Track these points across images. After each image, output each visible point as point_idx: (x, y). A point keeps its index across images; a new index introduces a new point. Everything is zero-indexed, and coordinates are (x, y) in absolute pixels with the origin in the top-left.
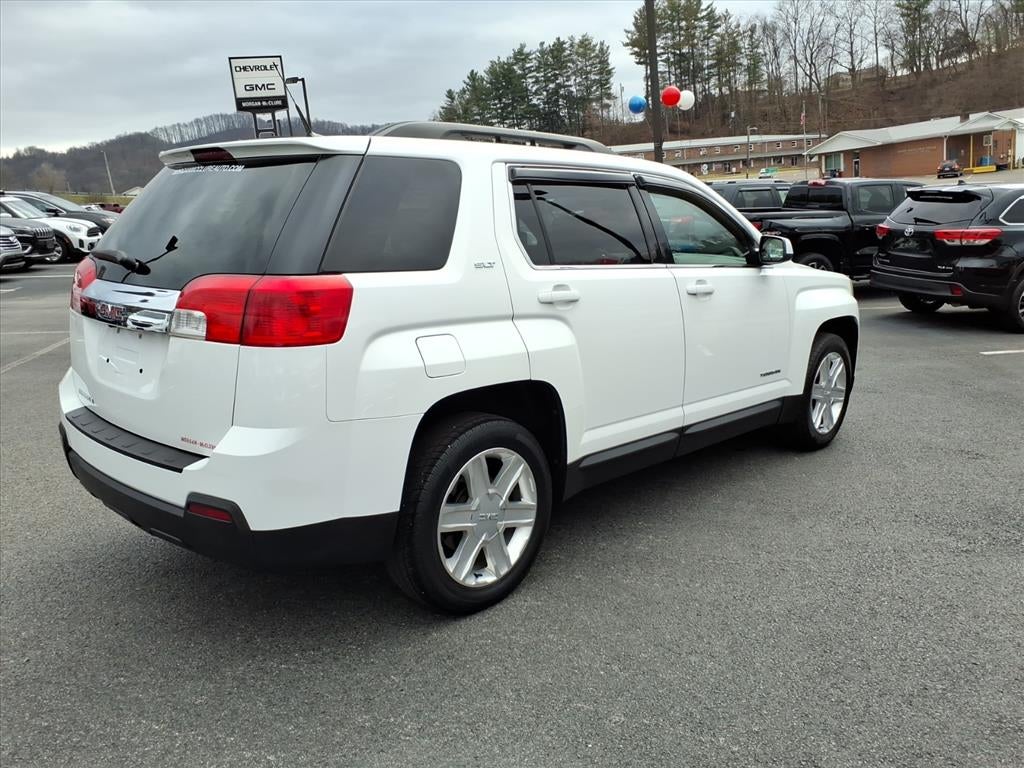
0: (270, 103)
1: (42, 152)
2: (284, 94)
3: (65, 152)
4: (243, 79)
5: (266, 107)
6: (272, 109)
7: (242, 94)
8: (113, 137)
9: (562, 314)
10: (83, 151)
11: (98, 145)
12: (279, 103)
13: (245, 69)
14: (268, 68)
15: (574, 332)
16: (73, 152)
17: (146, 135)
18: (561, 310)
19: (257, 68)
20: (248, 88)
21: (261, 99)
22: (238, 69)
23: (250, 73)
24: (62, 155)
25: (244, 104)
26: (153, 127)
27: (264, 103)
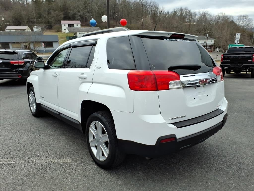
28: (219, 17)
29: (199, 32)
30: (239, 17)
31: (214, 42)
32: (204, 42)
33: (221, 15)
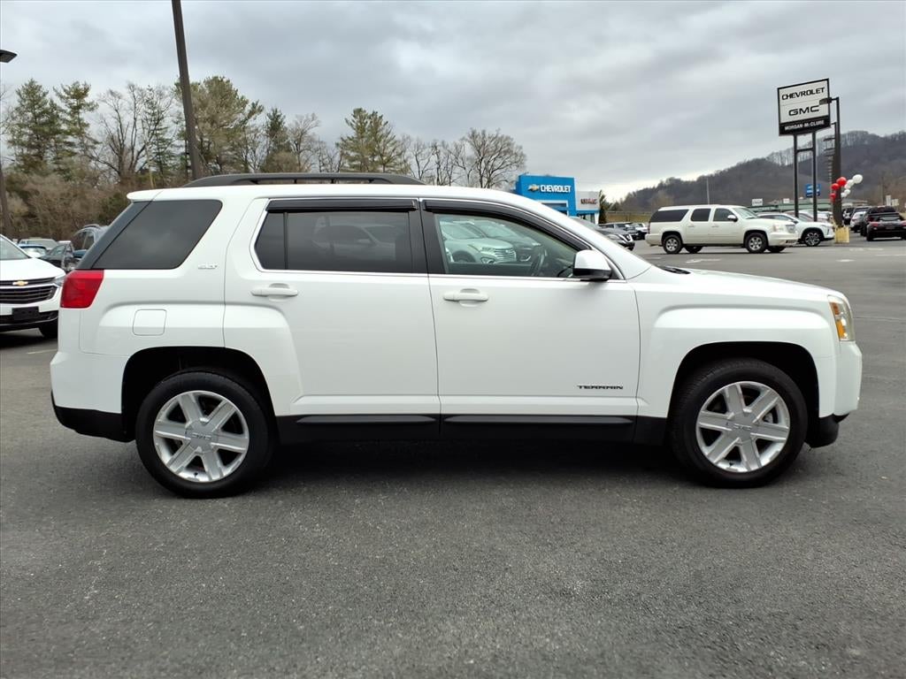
0: (812, 124)
1: (678, 181)
2: (827, 114)
3: (695, 180)
4: (788, 105)
5: (808, 128)
6: (813, 130)
7: (786, 118)
8: (734, 164)
9: (277, 305)
10: (711, 178)
11: (721, 172)
12: (822, 122)
13: (791, 96)
14: (814, 91)
15: (287, 319)
16: (702, 180)
17: (763, 160)
18: (273, 301)
19: (803, 93)
20: (792, 113)
21: (803, 122)
22: (785, 97)
23: (796, 99)
24: (693, 182)
25: (787, 128)
26: (770, 153)
27: (806, 125)
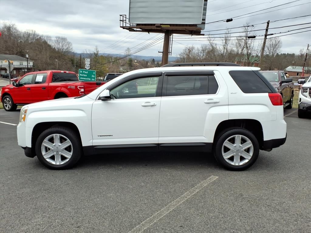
28: (29, 35)
29: (9, 51)
30: (57, 39)
31: (32, 65)
32: (20, 64)
33: (31, 32)
